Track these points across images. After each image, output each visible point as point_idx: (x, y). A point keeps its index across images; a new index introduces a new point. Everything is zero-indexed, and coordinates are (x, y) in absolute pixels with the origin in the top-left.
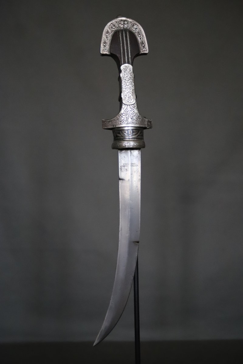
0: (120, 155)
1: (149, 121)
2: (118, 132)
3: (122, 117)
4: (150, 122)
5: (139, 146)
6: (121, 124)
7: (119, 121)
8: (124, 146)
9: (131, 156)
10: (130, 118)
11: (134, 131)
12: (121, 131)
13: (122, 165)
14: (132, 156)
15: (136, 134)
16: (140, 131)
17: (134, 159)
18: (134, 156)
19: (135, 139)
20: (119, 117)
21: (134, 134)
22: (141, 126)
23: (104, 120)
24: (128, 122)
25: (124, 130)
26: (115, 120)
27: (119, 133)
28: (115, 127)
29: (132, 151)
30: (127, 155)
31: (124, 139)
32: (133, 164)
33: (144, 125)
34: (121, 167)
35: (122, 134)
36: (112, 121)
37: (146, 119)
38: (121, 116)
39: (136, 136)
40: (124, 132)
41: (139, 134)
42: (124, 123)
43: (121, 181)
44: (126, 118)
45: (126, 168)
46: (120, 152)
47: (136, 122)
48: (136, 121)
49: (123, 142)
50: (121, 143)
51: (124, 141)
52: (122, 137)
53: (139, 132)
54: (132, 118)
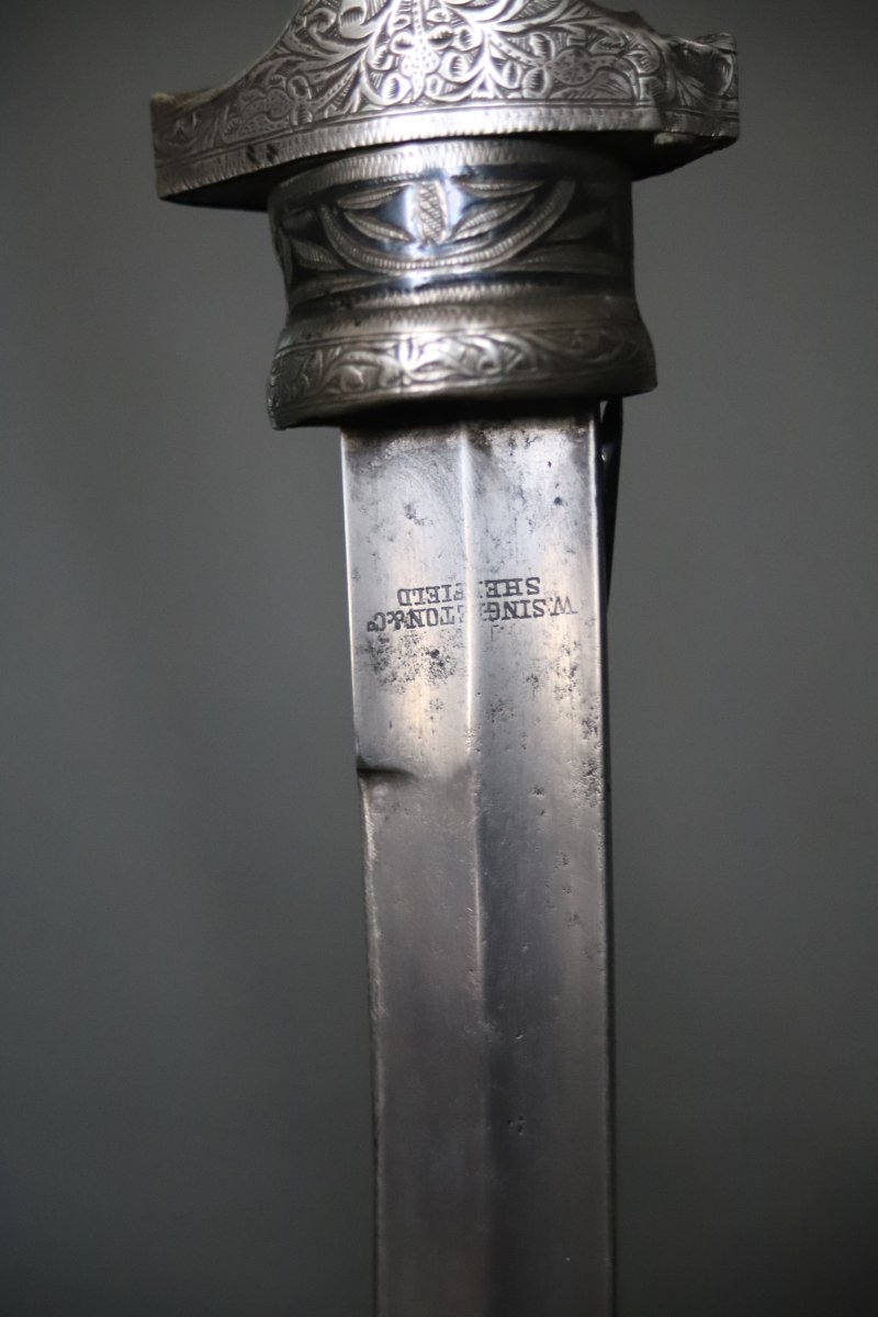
0: (355, 496)
1: (678, 60)
2: (309, 215)
3: (333, 33)
4: (706, 69)
5: (535, 374)
6: (331, 121)
7: (302, 91)
8: (354, 384)
9: (480, 492)
10: (420, 39)
11: (482, 186)
12: (332, 206)
13: (394, 605)
14: (498, 500)
15: (502, 232)
16: (564, 191)
17: (523, 524)
18: (521, 493)
19: (498, 290)
20: (304, 36)
21: (484, 220)
22: (571, 120)
23: (165, 96)
24: (404, 87)
25: (362, 186)
26: (260, 78)
27: (316, 235)
28: (264, 164)
29: (497, 439)
30: (445, 490)
31: (370, 292)
32: (512, 585)
33: (616, 104)
34: (372, 627)
35: (339, 239)
36: (234, 92)
37: (637, 37)
38: (323, 18)
39: (508, 246)
40: (360, 213)
41: (545, 220)
42: (356, 98)
43: (381, 791)
44: (383, 37)
45: (428, 637)
46: (350, 454)
47: (504, 81)
48: (498, 63)
49: (349, 331)
50: (327, 345)
51: (360, 317)
52: (347, 270)
53: (541, 197)
54: (447, 37)
